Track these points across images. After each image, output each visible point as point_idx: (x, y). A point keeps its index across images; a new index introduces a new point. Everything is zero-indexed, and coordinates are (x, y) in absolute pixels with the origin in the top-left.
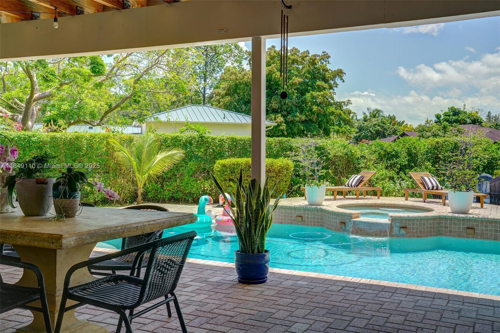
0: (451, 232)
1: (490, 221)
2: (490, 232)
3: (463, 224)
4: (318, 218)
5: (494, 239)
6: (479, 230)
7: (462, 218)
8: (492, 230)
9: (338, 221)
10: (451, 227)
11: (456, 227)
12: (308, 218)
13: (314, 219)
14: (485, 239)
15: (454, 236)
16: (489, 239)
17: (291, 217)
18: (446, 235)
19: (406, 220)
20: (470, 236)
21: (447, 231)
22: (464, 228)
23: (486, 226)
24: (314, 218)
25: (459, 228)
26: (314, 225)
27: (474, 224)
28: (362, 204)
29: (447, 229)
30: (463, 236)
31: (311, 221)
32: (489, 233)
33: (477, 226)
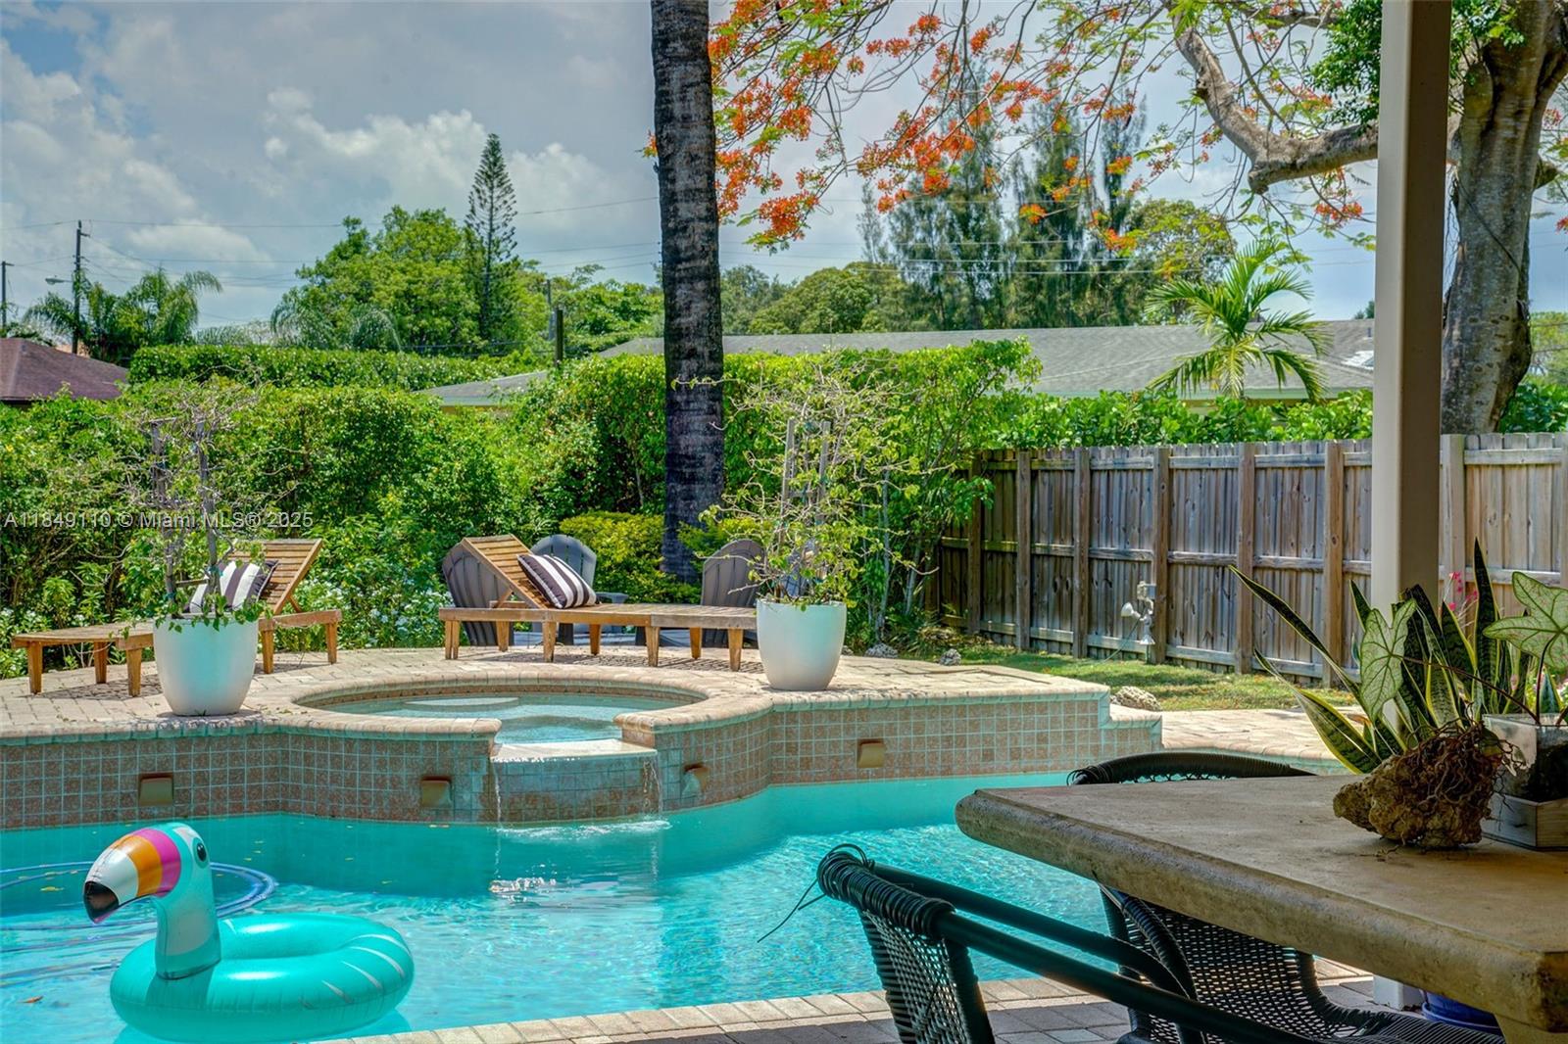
0: (806, 763)
1: (929, 707)
2: (930, 746)
3: (848, 730)
4: (255, 775)
5: (943, 773)
6: (898, 740)
7: (846, 706)
8: (935, 740)
9: (404, 773)
10: (807, 747)
11: (823, 743)
12: (202, 778)
13: (233, 780)
14: (915, 775)
15: (818, 780)
16: (928, 774)
17: (109, 784)
18: (792, 780)
19: (698, 733)
20: (871, 770)
21: (796, 762)
22: (851, 743)
23: (919, 729)
24: (236, 776)
25: (835, 745)
26: (237, 809)
27: (881, 726)
28: (343, 690)
29: (795, 753)
30: (848, 777)
31: (218, 794)
32: (927, 750)
33: (892, 730)
